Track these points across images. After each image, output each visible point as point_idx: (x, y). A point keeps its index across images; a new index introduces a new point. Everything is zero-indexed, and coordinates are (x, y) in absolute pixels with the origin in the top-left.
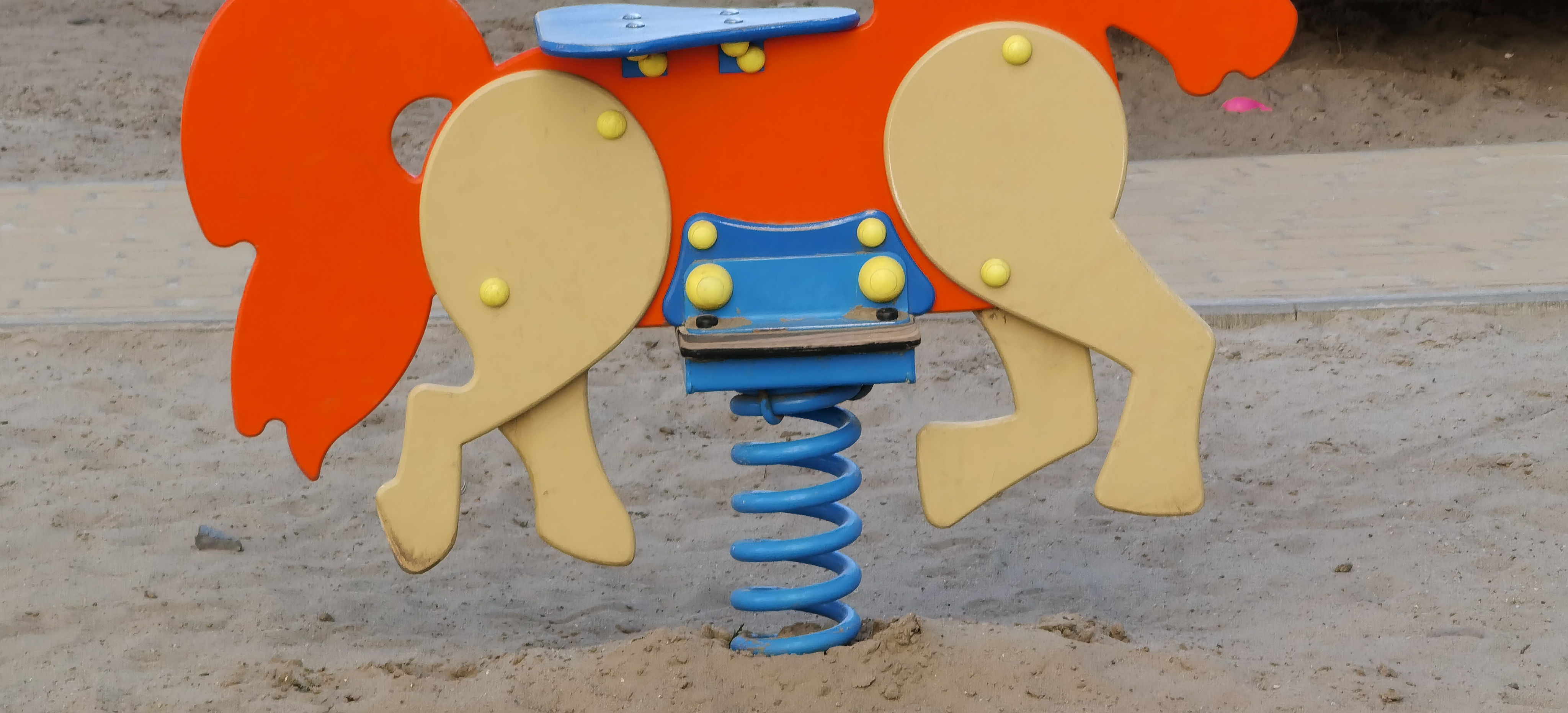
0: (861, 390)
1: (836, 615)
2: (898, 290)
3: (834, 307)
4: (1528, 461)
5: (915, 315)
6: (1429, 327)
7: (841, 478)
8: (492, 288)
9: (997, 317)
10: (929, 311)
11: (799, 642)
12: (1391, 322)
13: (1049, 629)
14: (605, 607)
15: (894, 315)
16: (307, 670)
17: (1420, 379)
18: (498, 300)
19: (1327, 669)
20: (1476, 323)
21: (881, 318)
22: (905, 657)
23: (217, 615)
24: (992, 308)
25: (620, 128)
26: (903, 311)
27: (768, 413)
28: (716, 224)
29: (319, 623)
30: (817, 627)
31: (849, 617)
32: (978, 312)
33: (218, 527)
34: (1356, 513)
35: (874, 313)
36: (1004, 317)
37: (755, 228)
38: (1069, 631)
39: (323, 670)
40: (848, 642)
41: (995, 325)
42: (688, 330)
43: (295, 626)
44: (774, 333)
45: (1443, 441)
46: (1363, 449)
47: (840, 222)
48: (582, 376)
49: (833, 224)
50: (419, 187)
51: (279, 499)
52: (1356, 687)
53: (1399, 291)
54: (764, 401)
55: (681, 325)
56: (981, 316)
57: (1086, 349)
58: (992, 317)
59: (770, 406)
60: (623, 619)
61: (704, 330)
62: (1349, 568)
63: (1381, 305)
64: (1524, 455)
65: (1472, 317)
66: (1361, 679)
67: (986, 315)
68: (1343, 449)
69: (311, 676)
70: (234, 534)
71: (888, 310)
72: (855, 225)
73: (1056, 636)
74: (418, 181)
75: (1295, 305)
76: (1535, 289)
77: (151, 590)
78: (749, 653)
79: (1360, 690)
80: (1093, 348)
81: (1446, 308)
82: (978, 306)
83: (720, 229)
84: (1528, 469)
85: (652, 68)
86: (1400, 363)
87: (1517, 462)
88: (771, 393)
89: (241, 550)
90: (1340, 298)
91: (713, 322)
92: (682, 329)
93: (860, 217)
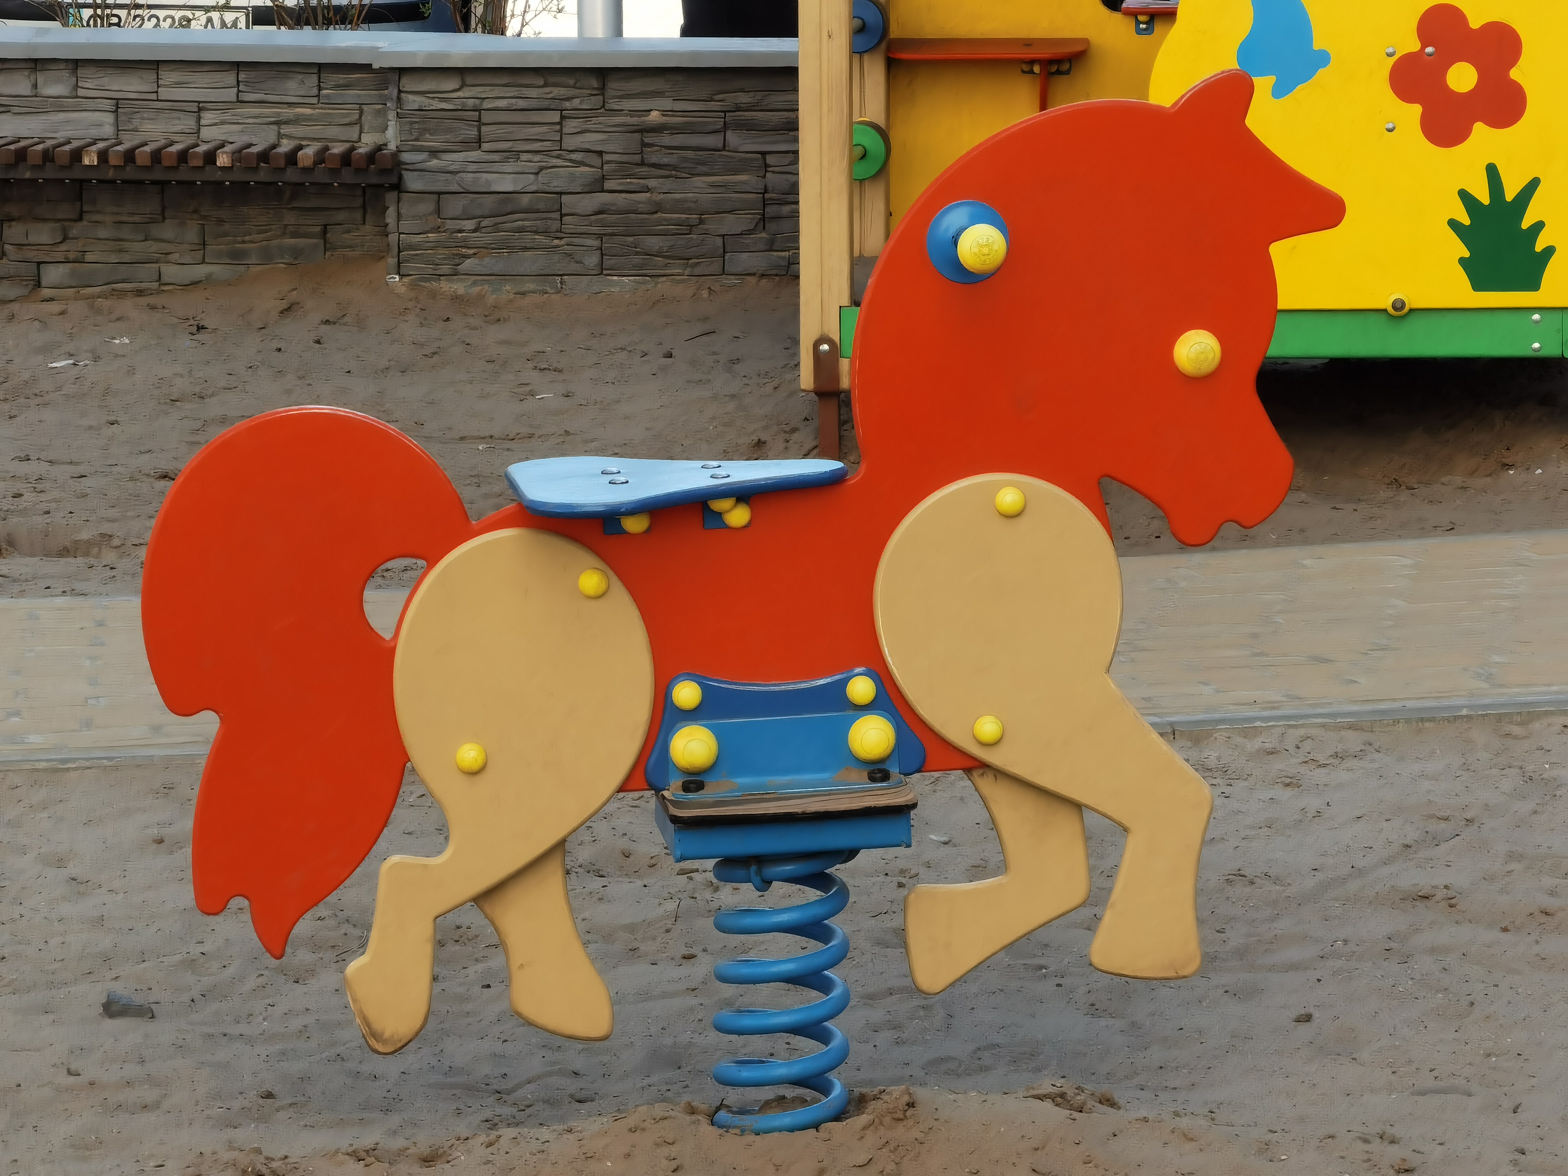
0: (850, 854)
1: (825, 1089)
2: (889, 751)
3: (823, 769)
4: (1451, 893)
5: (906, 775)
6: (1307, 746)
7: (830, 945)
8: (469, 754)
9: (987, 776)
10: (919, 771)
11: (787, 1118)
12: (1269, 741)
13: (1040, 1098)
14: (550, 1074)
15: (885, 776)
16: (267, 1158)
17: (1313, 803)
18: (476, 766)
19: (1332, 1137)
20: (1353, 741)
21: (872, 779)
22: (900, 1133)
23: (150, 1095)
24: (984, 766)
25: (603, 586)
26: (894, 771)
27: (757, 880)
28: (699, 684)
29: (261, 1101)
30: (803, 1102)
31: (837, 1090)
32: (968, 770)
33: (122, 990)
34: (1293, 954)
35: (865, 774)
36: (996, 777)
37: (741, 688)
38: (1059, 1099)
39: (286, 1157)
40: (838, 1117)
41: (986, 784)
42: (673, 795)
43: (236, 1105)
44: (765, 796)
45: (1357, 872)
46: (1277, 881)
47: (829, 680)
48: (560, 846)
49: (822, 682)
50: (393, 650)
51: (178, 957)
52: (1366, 1157)
53: (1274, 708)
54: (753, 868)
55: (665, 790)
56: (972, 775)
57: (1077, 806)
58: (982, 775)
59: (759, 872)
60: (572, 1086)
61: (691, 796)
62: (1307, 1018)
63: (1258, 724)
64: (1446, 887)
65: (1350, 734)
66: (1368, 1147)
67: (976, 774)
68: (1257, 880)
69: (274, 1165)
70: (138, 999)
71: (880, 771)
72: (844, 683)
73: (1048, 1105)
74: (392, 644)
75: (1171, 724)
76: (1410, 704)
77: (73, 1067)
78: (738, 1131)
79: (1369, 1160)
80: (1087, 806)
81: (1323, 726)
82: (970, 764)
83: (705, 688)
84: (1453, 901)
85: (635, 525)
86: (1288, 785)
87: (1440, 894)
88: (760, 860)
89: (153, 1017)
90: (1216, 716)
91: (699, 786)
92: (666, 793)
93: (849, 674)
